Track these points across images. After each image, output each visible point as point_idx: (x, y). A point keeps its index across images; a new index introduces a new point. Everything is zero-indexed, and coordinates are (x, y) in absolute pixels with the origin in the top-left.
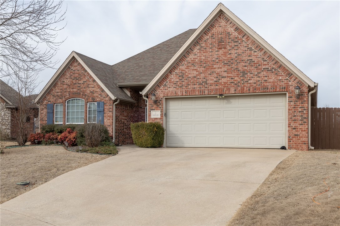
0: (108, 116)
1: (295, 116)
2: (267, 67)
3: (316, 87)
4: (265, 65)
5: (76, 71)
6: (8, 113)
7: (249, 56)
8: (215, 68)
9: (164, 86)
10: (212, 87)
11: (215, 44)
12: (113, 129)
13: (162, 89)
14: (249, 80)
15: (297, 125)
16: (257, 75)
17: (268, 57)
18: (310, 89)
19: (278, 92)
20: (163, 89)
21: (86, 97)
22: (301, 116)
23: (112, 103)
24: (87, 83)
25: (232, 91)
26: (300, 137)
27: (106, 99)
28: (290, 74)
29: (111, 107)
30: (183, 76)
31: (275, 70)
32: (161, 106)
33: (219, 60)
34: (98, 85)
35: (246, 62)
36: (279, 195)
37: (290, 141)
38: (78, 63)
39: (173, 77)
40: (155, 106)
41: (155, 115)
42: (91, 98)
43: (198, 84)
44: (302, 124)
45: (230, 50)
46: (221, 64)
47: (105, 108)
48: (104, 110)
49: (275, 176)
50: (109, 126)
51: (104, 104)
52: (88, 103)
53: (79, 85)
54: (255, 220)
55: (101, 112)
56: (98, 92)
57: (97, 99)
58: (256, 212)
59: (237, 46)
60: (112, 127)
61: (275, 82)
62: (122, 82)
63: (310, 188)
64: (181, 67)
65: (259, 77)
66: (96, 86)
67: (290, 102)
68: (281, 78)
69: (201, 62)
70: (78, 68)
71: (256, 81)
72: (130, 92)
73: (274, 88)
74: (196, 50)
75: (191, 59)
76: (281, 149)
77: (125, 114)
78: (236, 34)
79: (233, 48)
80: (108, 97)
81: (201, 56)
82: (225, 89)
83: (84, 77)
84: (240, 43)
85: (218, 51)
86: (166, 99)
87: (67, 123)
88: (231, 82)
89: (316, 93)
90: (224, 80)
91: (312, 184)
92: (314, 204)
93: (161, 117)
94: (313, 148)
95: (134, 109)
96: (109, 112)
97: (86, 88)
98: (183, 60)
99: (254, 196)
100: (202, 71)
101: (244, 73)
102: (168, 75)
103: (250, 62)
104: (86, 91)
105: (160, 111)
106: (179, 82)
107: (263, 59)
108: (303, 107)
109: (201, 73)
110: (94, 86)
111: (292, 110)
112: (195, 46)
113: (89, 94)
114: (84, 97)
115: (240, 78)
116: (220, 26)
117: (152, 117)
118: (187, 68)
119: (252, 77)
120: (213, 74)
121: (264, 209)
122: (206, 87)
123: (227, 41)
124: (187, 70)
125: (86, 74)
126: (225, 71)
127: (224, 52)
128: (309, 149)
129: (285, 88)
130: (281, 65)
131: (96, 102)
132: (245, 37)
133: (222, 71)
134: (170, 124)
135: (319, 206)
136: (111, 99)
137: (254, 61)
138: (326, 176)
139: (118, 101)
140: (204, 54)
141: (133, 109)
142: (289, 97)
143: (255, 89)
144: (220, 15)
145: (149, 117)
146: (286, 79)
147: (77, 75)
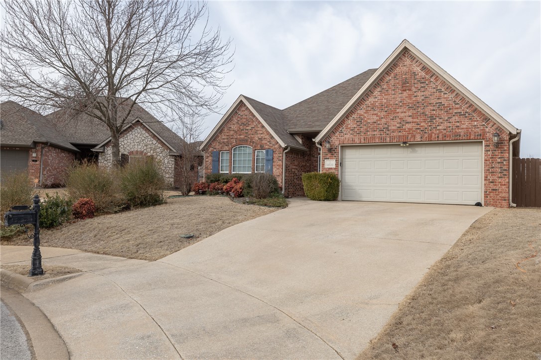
0: (277, 165)
1: (493, 168)
2: (459, 111)
3: (519, 134)
4: (457, 108)
5: (244, 116)
6: (172, 161)
7: (438, 99)
8: (398, 113)
9: (339, 132)
10: (395, 134)
11: (399, 85)
12: (282, 179)
14: (438, 126)
15: (495, 178)
16: (447, 120)
17: (460, 100)
18: (512, 136)
19: (472, 139)
20: (338, 135)
21: (254, 144)
22: (501, 168)
23: (282, 150)
24: (255, 129)
25: (418, 138)
26: (499, 192)
27: (275, 146)
28: (487, 119)
29: (281, 155)
30: (361, 121)
31: (469, 114)
32: (336, 154)
33: (403, 104)
34: (268, 132)
35: (434, 106)
36: (475, 259)
37: (487, 197)
38: (246, 107)
39: (350, 123)
40: (329, 155)
41: (329, 164)
42: (259, 146)
43: (378, 130)
44: (501, 177)
45: (415, 92)
46: (405, 108)
47: (274, 157)
48: (273, 159)
49: (469, 237)
50: (279, 176)
51: (273, 152)
52: (256, 151)
53: (247, 131)
54: (446, 287)
55: (270, 161)
56: (266, 138)
58: (446, 278)
59: (424, 87)
60: (281, 177)
61: (469, 128)
62: (293, 128)
63: (512, 252)
64: (359, 112)
65: (450, 122)
66: (265, 132)
67: (487, 151)
68: (476, 123)
69: (382, 105)
70: (246, 112)
71: (447, 127)
72: (302, 139)
73: (467, 135)
74: (376, 92)
75: (370, 102)
76: (475, 205)
77: (296, 163)
78: (423, 74)
79: (419, 90)
80: (278, 144)
81: (382, 99)
82: (410, 136)
83: (252, 123)
84: (427, 84)
85: (402, 93)
86: (342, 147)
87: (233, 173)
88: (417, 129)
89: (518, 141)
90: (408, 126)
91: (515, 248)
92: (517, 271)
93: (336, 166)
94: (515, 205)
95: (306, 158)
96: (279, 160)
97: (254, 134)
98: (362, 103)
99: (445, 259)
100: (384, 116)
101: (432, 118)
102: (344, 121)
103: (439, 105)
104: (254, 137)
105: (335, 160)
106: (357, 128)
107: (455, 102)
108: (503, 158)
109: (382, 118)
110: (263, 132)
111: (489, 160)
112: (376, 87)
113: (257, 141)
114: (252, 144)
115: (427, 124)
116: (404, 66)
117: (326, 166)
118: (366, 113)
119: (442, 123)
120: (396, 119)
121: (457, 275)
122: (388, 134)
123: (412, 82)
124: (366, 115)
125: (254, 119)
126: (410, 116)
127: (408, 95)
128: (510, 207)
129: (480, 135)
130: (476, 109)
131: (265, 149)
132: (434, 77)
133: (406, 116)
134: (346, 174)
135: (524, 273)
136: (280, 146)
137: (444, 105)
138: (533, 239)
139: (289, 148)
140: (386, 97)
142: (485, 146)
143: (445, 136)
144: (405, 53)
145: (322, 167)
146: (482, 125)
147: (245, 120)
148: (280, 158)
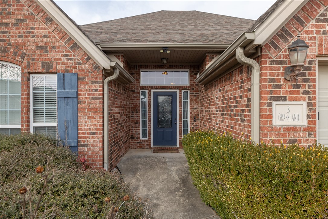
0: (89, 110)
9: (318, 21)
12: (103, 141)
13: (311, 32)
20: (314, 30)
21: (26, 61)
23: (101, 76)
24: (27, 25)
27: (83, 66)
29: (98, 87)
32: (309, 86)
34: (61, 32)
40: (286, 88)
42: (39, 64)
47: (81, 91)
48: (78, 94)
50: (94, 133)
51: (78, 79)
52: (31, 76)
55: (70, 100)
56: (59, 48)
57: (59, 67)
60: (100, 136)
72: (123, 62)
80: (90, 62)
83: (18, 9)
93: (309, 123)
95: (127, 94)
96: (93, 98)
97: (25, 36)
104: (25, 44)
105: (305, 104)
110: (49, 32)
113: (35, 52)
114: (19, 59)
117: (277, 122)
131: (56, 73)
136: (96, 67)
139: (118, 72)
141: (125, 93)
145: (264, 123)
148: (97, 94)
